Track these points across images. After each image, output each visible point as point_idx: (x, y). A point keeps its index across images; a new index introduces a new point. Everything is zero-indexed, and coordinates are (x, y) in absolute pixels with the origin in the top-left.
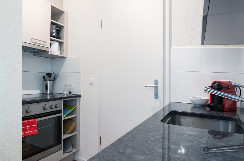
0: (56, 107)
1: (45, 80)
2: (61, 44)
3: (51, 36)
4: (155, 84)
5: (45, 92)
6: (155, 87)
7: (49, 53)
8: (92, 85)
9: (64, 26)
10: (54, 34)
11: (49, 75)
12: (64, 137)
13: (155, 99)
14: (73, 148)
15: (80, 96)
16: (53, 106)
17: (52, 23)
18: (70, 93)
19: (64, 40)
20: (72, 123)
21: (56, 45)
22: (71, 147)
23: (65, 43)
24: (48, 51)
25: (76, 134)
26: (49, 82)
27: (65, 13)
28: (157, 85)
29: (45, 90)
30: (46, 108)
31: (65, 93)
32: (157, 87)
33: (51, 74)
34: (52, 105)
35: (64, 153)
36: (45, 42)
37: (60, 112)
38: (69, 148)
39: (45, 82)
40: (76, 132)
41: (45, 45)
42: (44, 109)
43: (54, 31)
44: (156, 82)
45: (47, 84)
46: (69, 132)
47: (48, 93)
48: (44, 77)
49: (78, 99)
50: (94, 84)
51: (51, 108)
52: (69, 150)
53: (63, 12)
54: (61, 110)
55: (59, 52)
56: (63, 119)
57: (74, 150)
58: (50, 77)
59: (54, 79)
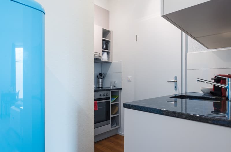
0: (107, 95)
1: (98, 78)
2: (108, 53)
3: (103, 49)
4: (175, 80)
5: (98, 86)
6: (175, 81)
7: (102, 60)
8: (129, 81)
9: (110, 41)
10: (104, 47)
11: (101, 75)
12: (111, 116)
13: (175, 90)
14: (117, 125)
15: (121, 89)
16: (106, 95)
17: (103, 40)
18: (114, 86)
19: (110, 50)
20: (116, 107)
21: (105, 54)
22: (116, 124)
23: (111, 52)
24: (101, 59)
25: (118, 115)
26: (100, 79)
27: (111, 32)
28: (177, 80)
29: (98, 85)
30: (102, 95)
31: (111, 86)
32: (176, 81)
33: (102, 74)
34: (104, 94)
35: (111, 127)
36: (99, 53)
37: (109, 98)
38: (114, 124)
39: (98, 79)
40: (119, 113)
41: (99, 55)
42: (100, 96)
43: (104, 45)
44: (176, 78)
45: (99, 81)
46: (114, 113)
47: (100, 87)
48: (97, 76)
49: (120, 91)
50: (131, 80)
51: (104, 95)
52: (114, 126)
53: (110, 31)
54: (110, 98)
55: (107, 59)
56: (111, 104)
57: (117, 127)
58: (101, 76)
59: (104, 77)
